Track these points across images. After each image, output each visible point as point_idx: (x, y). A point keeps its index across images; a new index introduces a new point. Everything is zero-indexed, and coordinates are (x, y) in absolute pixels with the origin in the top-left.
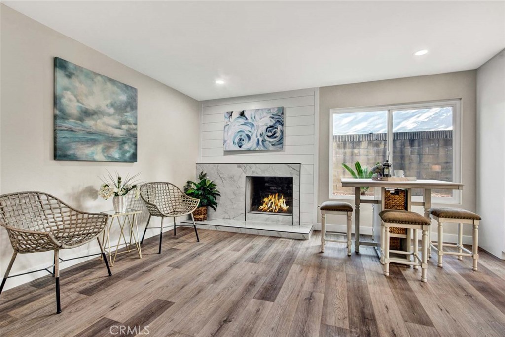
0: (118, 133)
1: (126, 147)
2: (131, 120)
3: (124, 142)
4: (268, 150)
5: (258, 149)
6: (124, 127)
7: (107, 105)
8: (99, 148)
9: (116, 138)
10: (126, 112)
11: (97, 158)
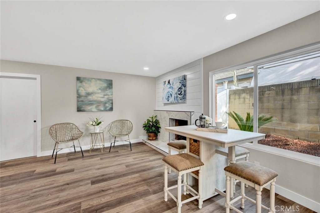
0: (103, 100)
1: (107, 105)
2: (110, 94)
3: (106, 103)
5: (174, 102)
6: (105, 97)
7: (97, 90)
8: (94, 106)
10: (107, 91)
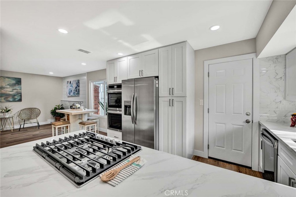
0: (11, 93)
1: (16, 97)
2: (18, 89)
3: (15, 95)
4: (75, 96)
5: (73, 96)
6: (14, 91)
7: (6, 85)
8: (3, 98)
9: (10, 95)
10: (16, 86)
11: (2, 101)
